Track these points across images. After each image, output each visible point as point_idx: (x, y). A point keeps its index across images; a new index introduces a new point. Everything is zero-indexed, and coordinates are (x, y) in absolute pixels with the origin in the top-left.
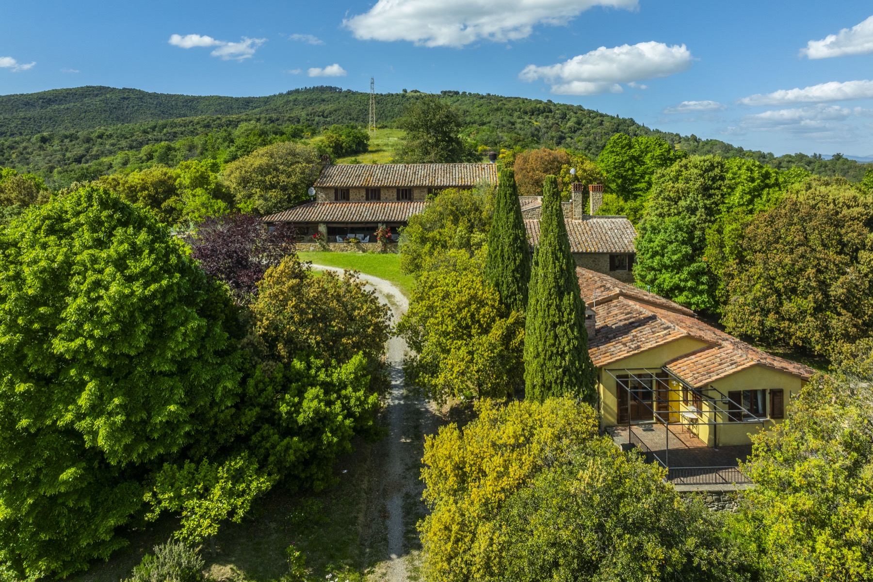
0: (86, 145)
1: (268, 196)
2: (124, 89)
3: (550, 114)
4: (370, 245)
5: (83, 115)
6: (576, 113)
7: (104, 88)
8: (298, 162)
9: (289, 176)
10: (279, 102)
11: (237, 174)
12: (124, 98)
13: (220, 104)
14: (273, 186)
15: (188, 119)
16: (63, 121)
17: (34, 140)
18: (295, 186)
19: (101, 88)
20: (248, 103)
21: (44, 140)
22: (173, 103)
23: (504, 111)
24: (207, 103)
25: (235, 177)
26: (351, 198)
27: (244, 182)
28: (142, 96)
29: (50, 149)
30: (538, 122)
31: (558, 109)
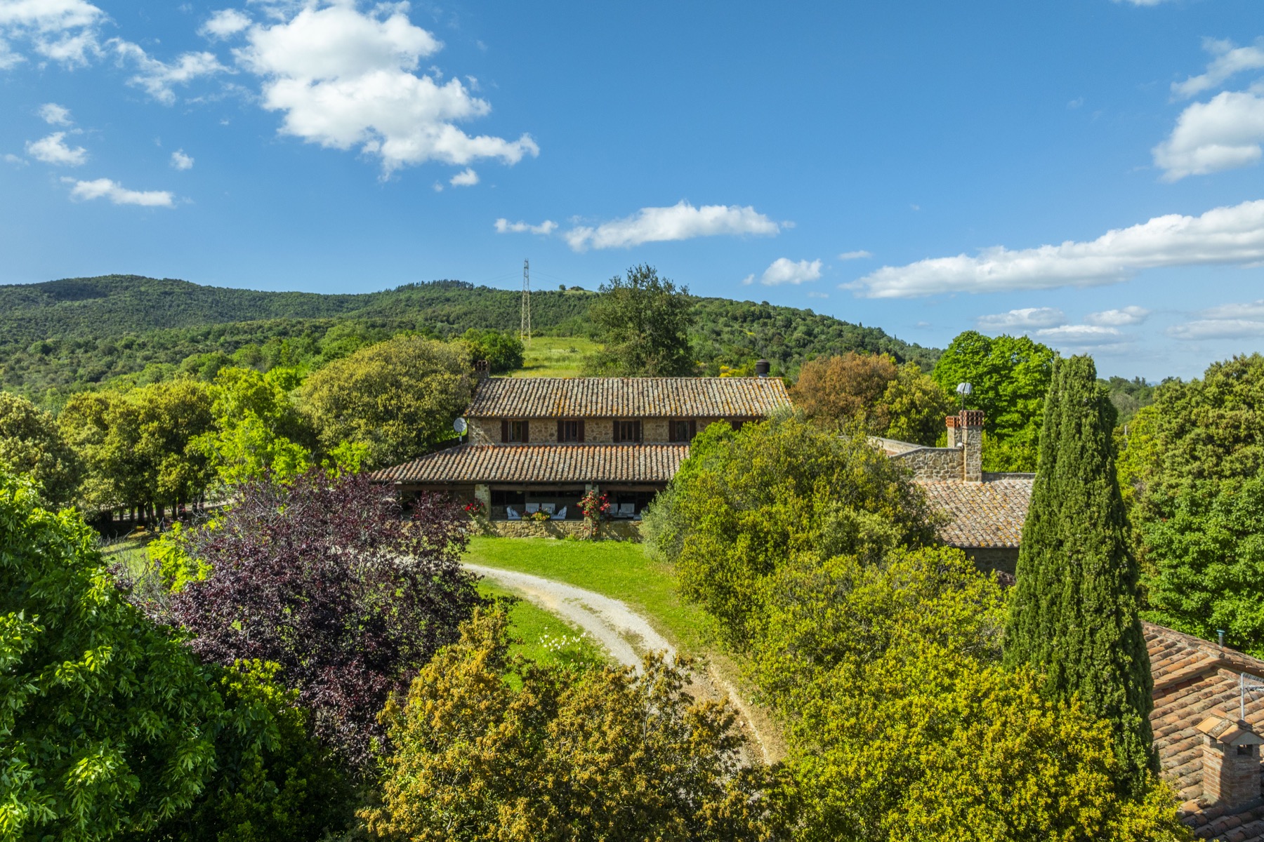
0: (109, 358)
1: (381, 432)
2: (166, 280)
3: (768, 321)
4: (570, 525)
5: (106, 316)
6: (804, 320)
7: (138, 278)
8: (435, 371)
9: (420, 397)
10: (386, 303)
11: (325, 392)
12: (166, 293)
13: (302, 304)
14: (389, 415)
15: (256, 323)
16: (78, 324)
17: (31, 349)
18: (430, 413)
19: (133, 278)
20: (340, 303)
21: (46, 350)
22: (236, 302)
23: (704, 315)
24: (284, 302)
25: (321, 399)
26: (531, 437)
27: (338, 406)
28: (191, 290)
29: (54, 362)
30: (753, 331)
31: (780, 314)
